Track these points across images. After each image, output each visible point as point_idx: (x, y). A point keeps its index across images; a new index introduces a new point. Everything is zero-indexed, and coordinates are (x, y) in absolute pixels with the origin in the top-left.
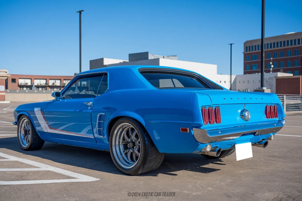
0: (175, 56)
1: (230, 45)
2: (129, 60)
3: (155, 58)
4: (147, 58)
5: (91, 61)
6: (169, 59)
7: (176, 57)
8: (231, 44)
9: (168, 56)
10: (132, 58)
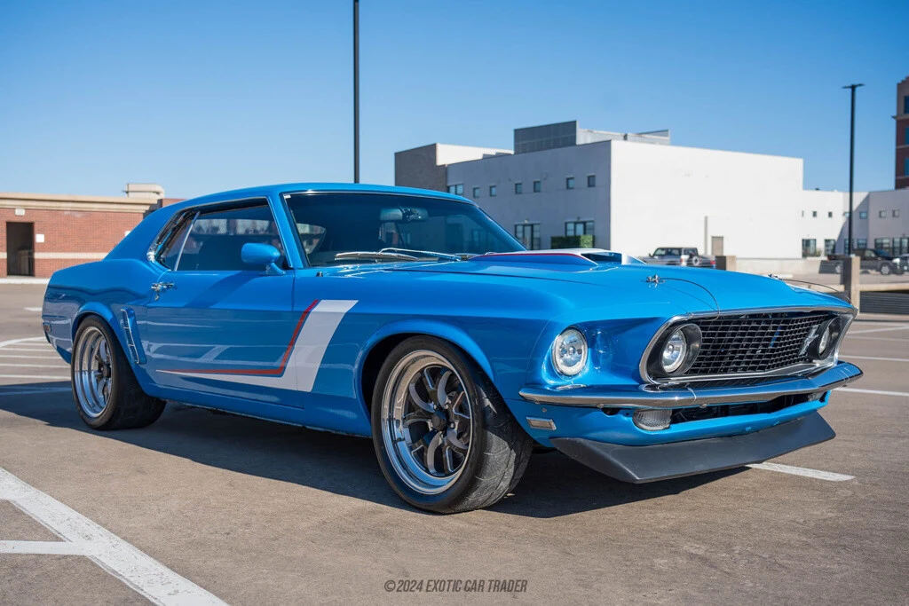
0: (663, 132)
1: (850, 90)
2: (516, 147)
3: (597, 140)
4: (572, 140)
5: (398, 155)
6: (642, 142)
7: (666, 136)
8: (853, 88)
9: (640, 134)
10: (524, 142)
